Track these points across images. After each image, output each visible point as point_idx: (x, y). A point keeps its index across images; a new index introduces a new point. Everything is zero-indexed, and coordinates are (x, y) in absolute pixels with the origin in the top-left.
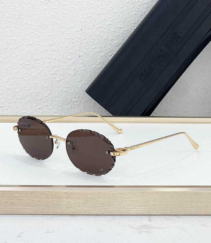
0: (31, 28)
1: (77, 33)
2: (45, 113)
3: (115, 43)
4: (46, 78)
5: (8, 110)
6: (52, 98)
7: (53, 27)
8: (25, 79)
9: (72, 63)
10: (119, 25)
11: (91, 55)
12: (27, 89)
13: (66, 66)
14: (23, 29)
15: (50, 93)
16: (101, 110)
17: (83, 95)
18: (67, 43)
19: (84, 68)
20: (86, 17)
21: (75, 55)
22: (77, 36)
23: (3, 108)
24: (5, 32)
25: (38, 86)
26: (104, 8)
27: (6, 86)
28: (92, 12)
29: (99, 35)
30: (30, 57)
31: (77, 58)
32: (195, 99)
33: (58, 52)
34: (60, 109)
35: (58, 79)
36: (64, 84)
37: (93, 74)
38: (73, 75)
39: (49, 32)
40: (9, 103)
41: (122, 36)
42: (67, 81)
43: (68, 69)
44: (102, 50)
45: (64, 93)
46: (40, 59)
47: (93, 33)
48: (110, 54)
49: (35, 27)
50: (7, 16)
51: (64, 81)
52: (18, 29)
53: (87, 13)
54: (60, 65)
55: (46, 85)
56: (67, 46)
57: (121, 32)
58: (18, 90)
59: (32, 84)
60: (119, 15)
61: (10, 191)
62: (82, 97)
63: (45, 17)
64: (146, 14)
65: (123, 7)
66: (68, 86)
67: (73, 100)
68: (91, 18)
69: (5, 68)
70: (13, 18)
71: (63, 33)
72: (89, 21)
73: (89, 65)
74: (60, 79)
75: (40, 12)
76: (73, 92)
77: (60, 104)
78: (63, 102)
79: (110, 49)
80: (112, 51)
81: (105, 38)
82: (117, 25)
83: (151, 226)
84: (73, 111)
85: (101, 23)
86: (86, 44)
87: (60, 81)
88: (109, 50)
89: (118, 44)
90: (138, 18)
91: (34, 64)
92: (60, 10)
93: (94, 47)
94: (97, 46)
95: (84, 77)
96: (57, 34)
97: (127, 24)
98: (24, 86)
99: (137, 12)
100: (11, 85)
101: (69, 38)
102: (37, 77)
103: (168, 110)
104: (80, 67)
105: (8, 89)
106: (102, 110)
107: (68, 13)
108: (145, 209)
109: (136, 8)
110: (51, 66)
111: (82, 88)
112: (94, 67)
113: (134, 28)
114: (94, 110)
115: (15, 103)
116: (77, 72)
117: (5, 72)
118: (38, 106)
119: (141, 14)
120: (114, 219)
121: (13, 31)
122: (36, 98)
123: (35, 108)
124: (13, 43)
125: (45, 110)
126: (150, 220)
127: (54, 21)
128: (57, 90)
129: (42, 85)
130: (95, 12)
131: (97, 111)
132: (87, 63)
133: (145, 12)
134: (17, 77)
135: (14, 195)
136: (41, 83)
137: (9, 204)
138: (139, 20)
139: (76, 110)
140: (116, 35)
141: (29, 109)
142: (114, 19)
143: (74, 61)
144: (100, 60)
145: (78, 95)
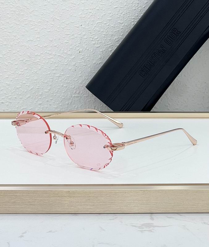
0: (31, 24)
1: (77, 28)
2: (45, 108)
3: (114, 39)
4: (47, 74)
5: (9, 106)
6: (53, 93)
7: (52, 23)
8: (26, 75)
9: (72, 59)
10: (119, 20)
11: (91, 50)
12: (28, 85)
13: (66, 62)
14: (24, 25)
15: (50, 89)
16: (101, 106)
17: (84, 90)
18: (67, 39)
19: (85, 63)
20: (86, 13)
21: (75, 50)
22: (77, 32)
23: (4, 104)
24: (5, 28)
25: (39, 82)
26: (104, 3)
27: (7, 82)
28: (92, 8)
29: (99, 31)
30: (31, 53)
31: (77, 54)
32: (195, 93)
33: (58, 47)
34: (61, 105)
35: (58, 75)
36: (64, 80)
37: (93, 70)
38: (73, 70)
39: (49, 28)
40: (10, 99)
41: (121, 31)
42: (68, 77)
43: (68, 65)
44: (102, 45)
45: (65, 89)
46: (40, 55)
47: (94, 29)
48: (110, 50)
49: (35, 23)
50: (8, 12)
51: (64, 77)
52: (18, 26)
53: (86, 9)
54: (60, 61)
55: (47, 81)
56: (68, 42)
57: (121, 27)
58: (19, 86)
59: (32, 80)
60: (119, 10)
61: (12, 191)
62: (83, 93)
63: (45, 13)
64: (146, 9)
65: (123, 2)
66: (68, 82)
67: (73, 96)
68: (91, 13)
69: (5, 65)
70: (13, 15)
71: (63, 29)
72: (89, 17)
73: (89, 61)
74: (60, 75)
75: (40, 9)
76: (73, 87)
77: (60, 99)
78: (63, 97)
79: (110, 44)
80: (112, 47)
81: (105, 34)
82: (117, 21)
83: (153, 224)
84: (74, 106)
85: (101, 18)
86: (86, 40)
87: (60, 77)
88: (109, 46)
89: (118, 40)
90: (138, 14)
91: (34, 60)
92: (60, 6)
93: (94, 42)
94: (97, 41)
95: (84, 72)
96: (56, 30)
97: (127, 19)
98: (24, 82)
99: (137, 8)
100: (11, 81)
101: (69, 34)
102: (37, 73)
103: (168, 105)
104: (80, 63)
105: (9, 86)
106: (103, 106)
107: (68, 9)
108: (147, 207)
109: (136, 4)
110: (52, 62)
111: (83, 83)
112: (94, 62)
113: (133, 23)
114: (95, 105)
115: (15, 99)
116: (77, 68)
117: (5, 68)
118: (38, 102)
119: (141, 10)
120: (116, 218)
121: (13, 27)
122: (37, 94)
123: (35, 104)
124: (13, 39)
125: (46, 106)
126: (152, 219)
127: (53, 18)
128: (58, 85)
129: (42, 80)
130: (94, 8)
131: (97, 106)
132: (87, 59)
133: (144, 8)
134: (18, 73)
135: (16, 194)
136: (41, 79)
137: (11, 203)
138: (139, 16)
139: (76, 106)
140: (116, 31)
141: (30, 105)
142: (114, 14)
143: (74, 56)
144: (100, 55)
145: (78, 91)
